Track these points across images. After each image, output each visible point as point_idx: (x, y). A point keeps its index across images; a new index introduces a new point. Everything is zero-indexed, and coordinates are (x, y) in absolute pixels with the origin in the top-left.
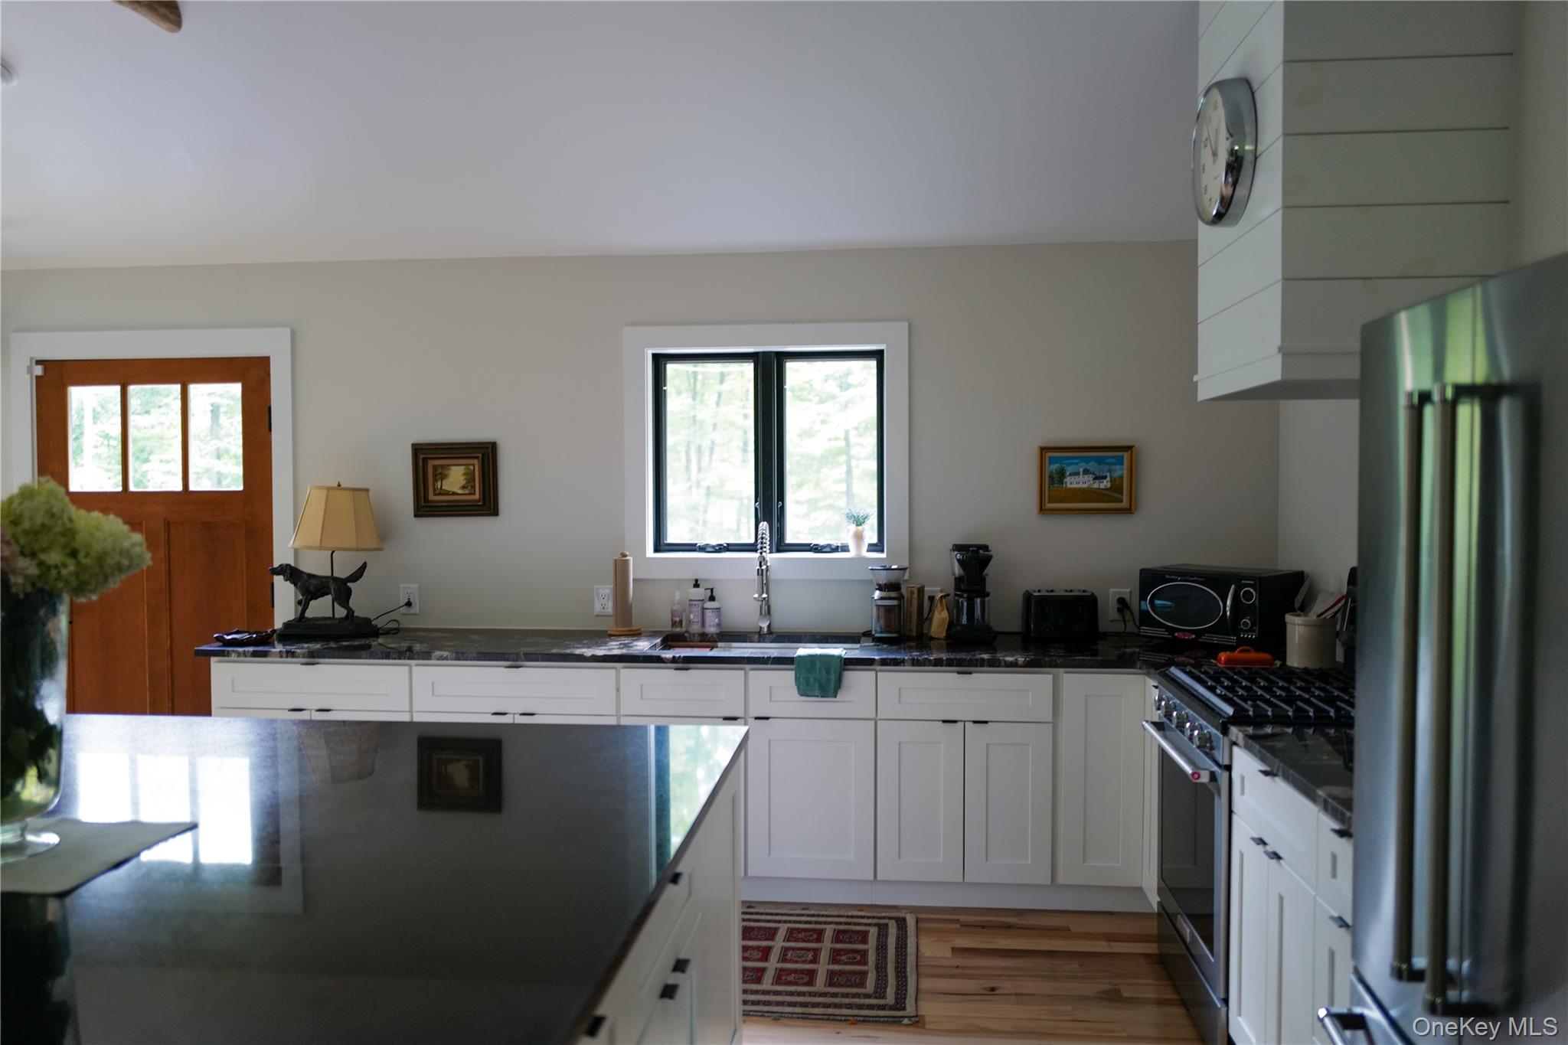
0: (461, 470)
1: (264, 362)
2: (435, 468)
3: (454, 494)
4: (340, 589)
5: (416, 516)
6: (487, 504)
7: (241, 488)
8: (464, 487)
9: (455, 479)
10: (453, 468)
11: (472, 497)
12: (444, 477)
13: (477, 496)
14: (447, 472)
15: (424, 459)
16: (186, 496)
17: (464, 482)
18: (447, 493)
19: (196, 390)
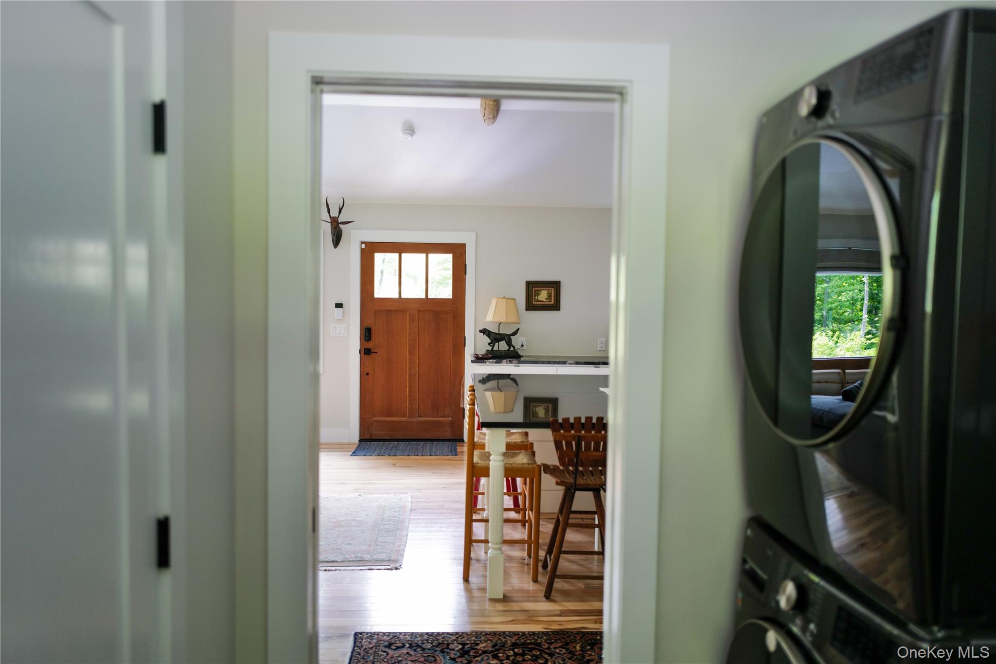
0: (546, 292)
1: (463, 246)
2: (535, 291)
3: (543, 301)
4: (507, 338)
5: (527, 310)
6: (555, 306)
7: (451, 297)
8: (546, 299)
9: (543, 296)
10: (543, 291)
11: (550, 303)
12: (539, 294)
13: (552, 302)
14: (540, 293)
15: (532, 287)
16: (427, 300)
17: (547, 297)
18: (540, 301)
19: (431, 256)
